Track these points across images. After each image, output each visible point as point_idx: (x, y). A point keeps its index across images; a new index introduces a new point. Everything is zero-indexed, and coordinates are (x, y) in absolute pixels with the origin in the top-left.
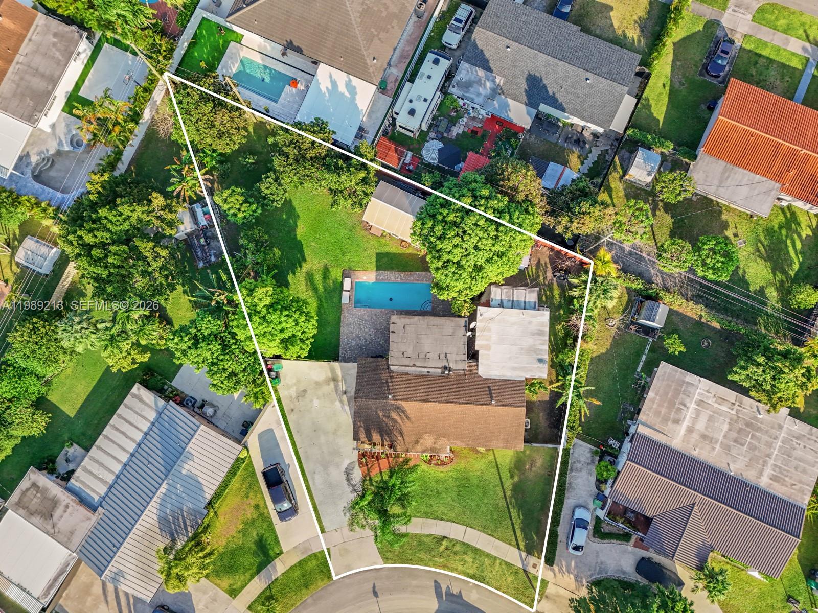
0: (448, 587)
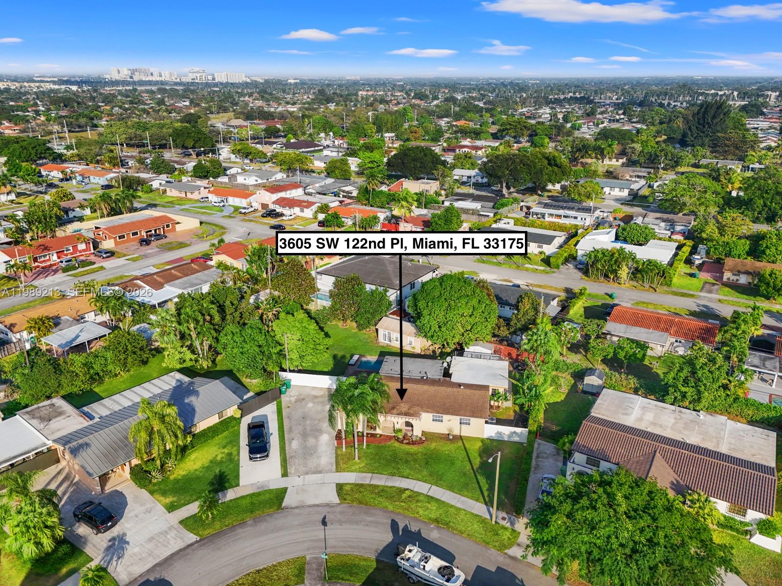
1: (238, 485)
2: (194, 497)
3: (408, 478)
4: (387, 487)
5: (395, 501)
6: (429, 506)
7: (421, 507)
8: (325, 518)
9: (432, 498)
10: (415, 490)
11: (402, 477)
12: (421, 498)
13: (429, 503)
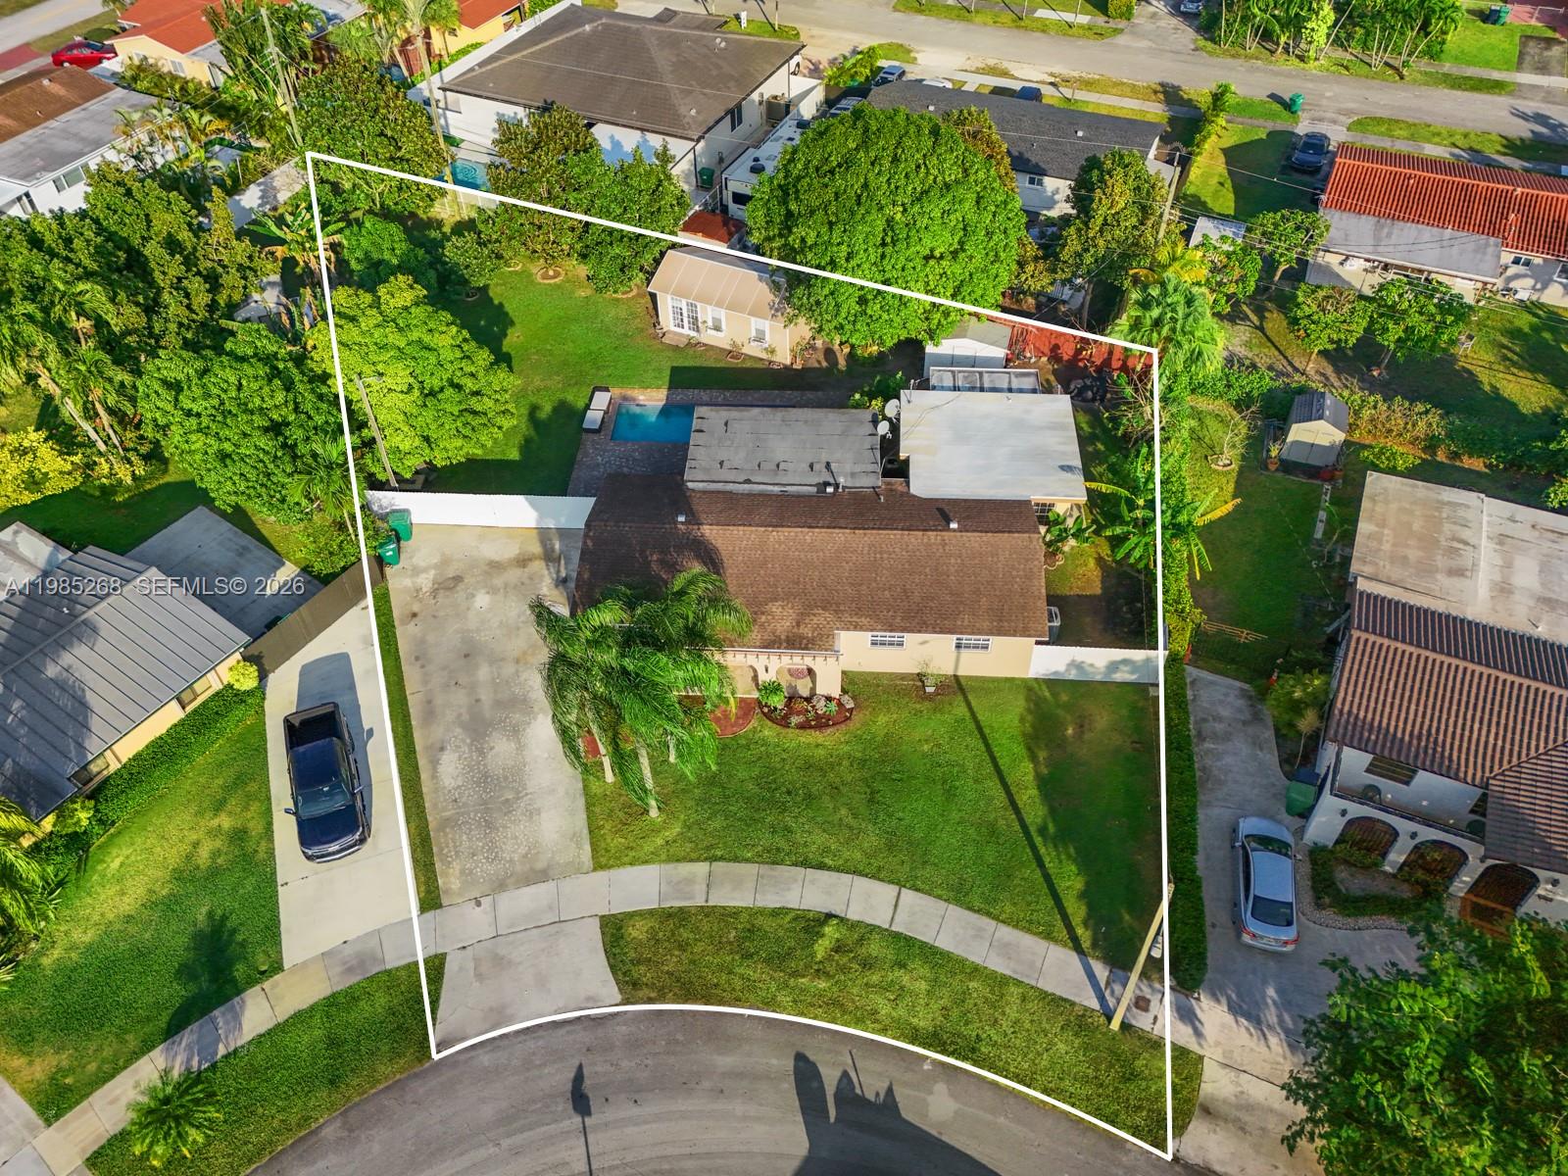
0: (845, 1074)
1: (277, 967)
2: (133, 1041)
3: (821, 866)
4: (762, 911)
5: (795, 974)
6: (906, 980)
7: (883, 988)
8: (579, 1078)
9: (908, 942)
10: (853, 915)
11: (805, 863)
12: (874, 948)
13: (902, 966)
